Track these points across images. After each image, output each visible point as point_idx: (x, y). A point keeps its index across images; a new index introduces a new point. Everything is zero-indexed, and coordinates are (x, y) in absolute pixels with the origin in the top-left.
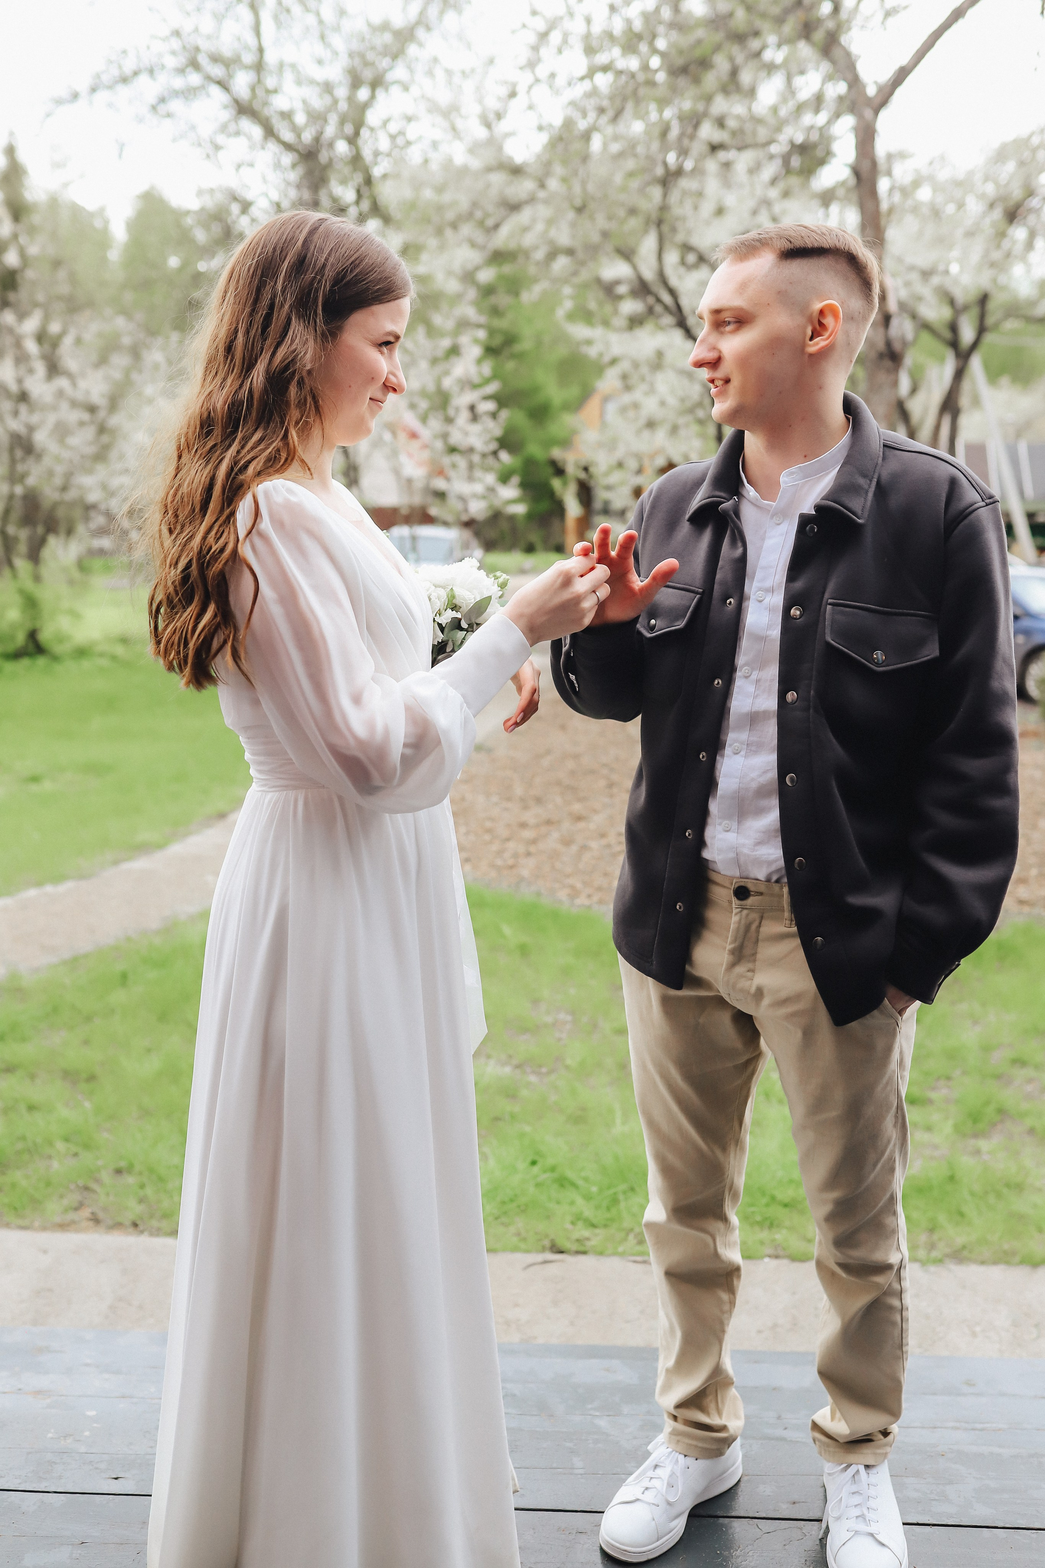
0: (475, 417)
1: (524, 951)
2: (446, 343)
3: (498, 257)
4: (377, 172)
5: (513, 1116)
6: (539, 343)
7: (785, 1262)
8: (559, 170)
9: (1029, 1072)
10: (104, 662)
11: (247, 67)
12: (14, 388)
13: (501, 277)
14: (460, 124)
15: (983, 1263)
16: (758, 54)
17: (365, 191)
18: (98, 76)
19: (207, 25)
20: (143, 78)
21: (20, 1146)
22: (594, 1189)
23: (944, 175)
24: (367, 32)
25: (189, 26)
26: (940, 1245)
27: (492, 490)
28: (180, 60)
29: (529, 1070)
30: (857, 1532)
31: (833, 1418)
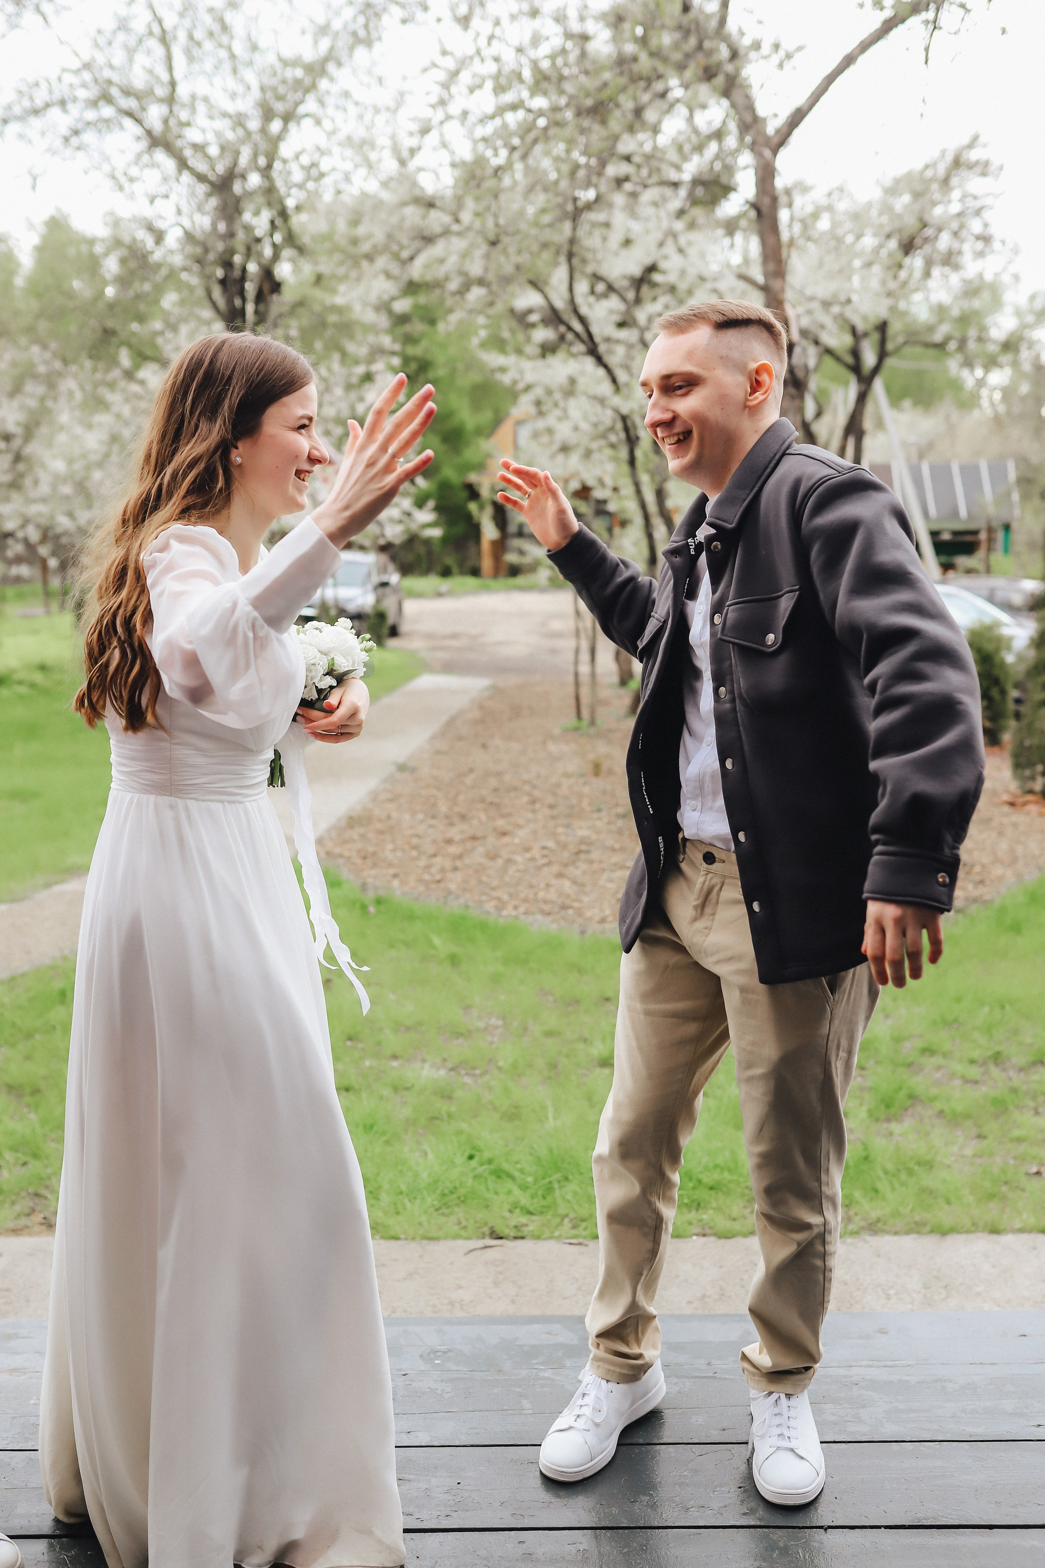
1: (454, 960)
2: (360, 370)
3: (412, 288)
4: (290, 203)
5: (450, 1116)
6: (453, 372)
7: (712, 1239)
8: (470, 204)
9: (938, 1060)
10: (23, 690)
11: (161, 100)
13: (416, 307)
14: (373, 156)
15: (896, 1233)
16: (663, 95)
17: (278, 221)
18: (9, 107)
19: (118, 57)
20: (55, 112)
22: (530, 1179)
23: (842, 206)
24: (278, 66)
25: (100, 59)
26: (857, 1219)
27: (409, 514)
28: (91, 93)
29: (463, 1072)
30: (778, 1448)
31: (760, 1353)
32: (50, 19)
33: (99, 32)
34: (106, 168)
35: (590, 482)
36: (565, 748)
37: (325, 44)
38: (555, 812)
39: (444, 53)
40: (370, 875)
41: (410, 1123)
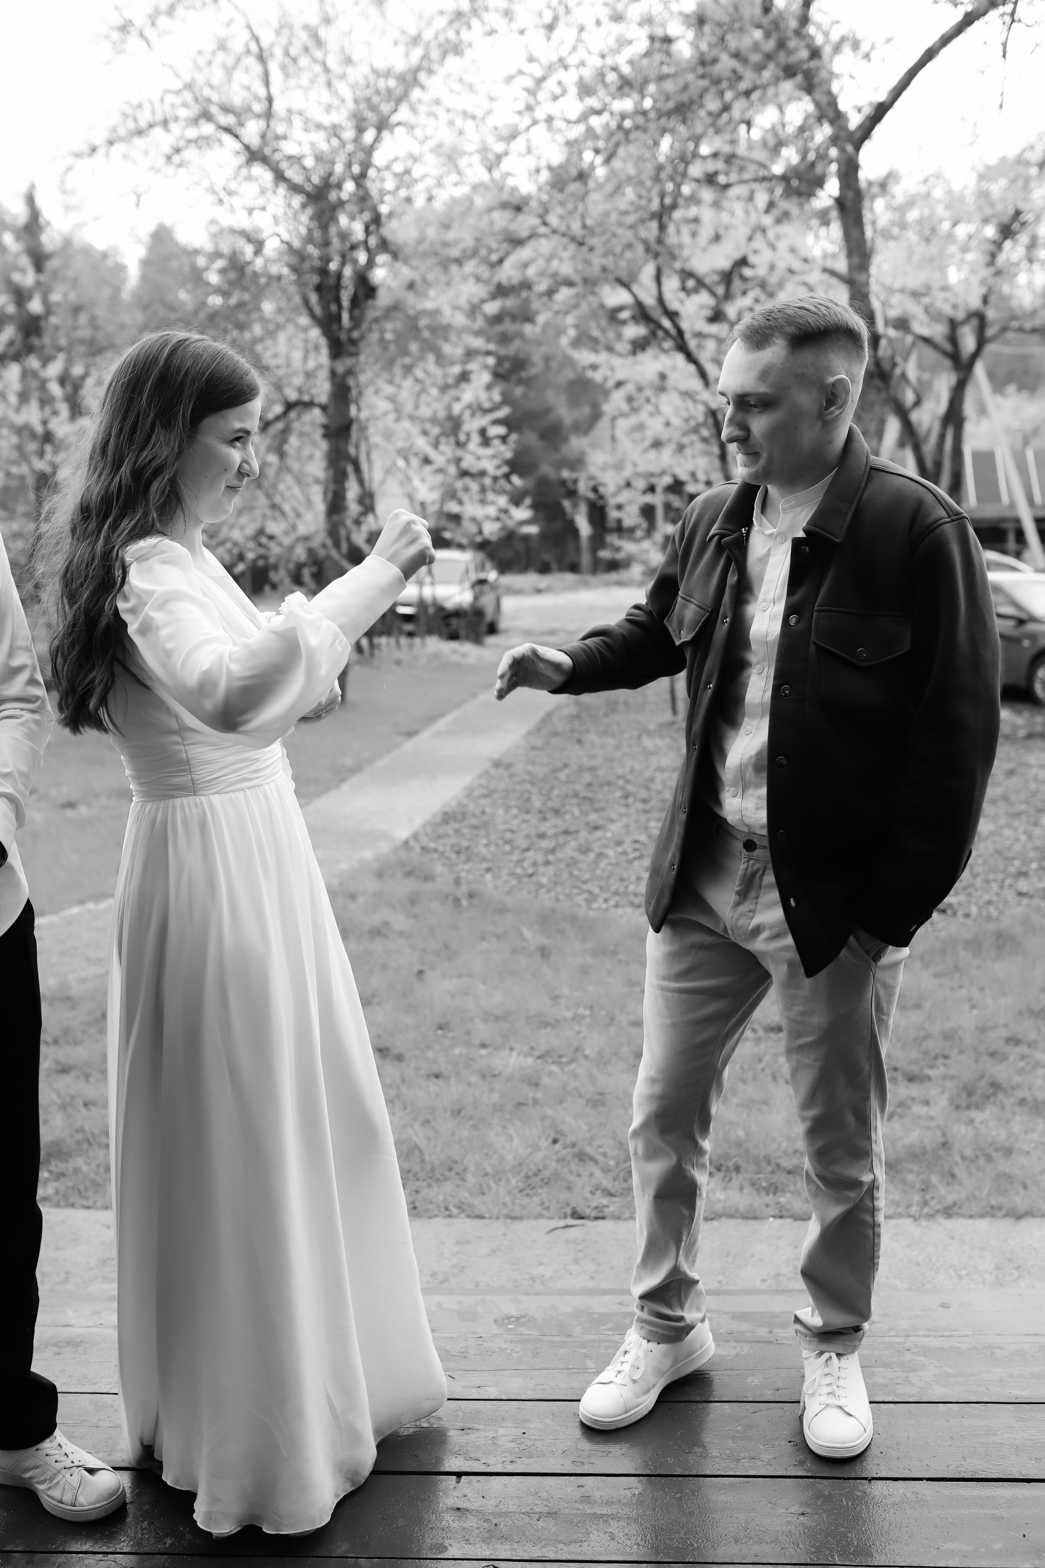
0: (486, 441)
1: (543, 952)
2: (456, 370)
3: (501, 291)
4: (384, 209)
5: (535, 1102)
6: (548, 367)
7: (789, 1221)
8: (558, 208)
9: (1023, 1049)
11: (258, 116)
12: (39, 429)
13: (506, 309)
14: (463, 163)
15: (971, 1217)
17: (372, 228)
18: (114, 130)
19: (217, 75)
20: (158, 131)
21: (79, 1136)
22: (612, 1163)
23: (938, 193)
24: (372, 78)
25: (200, 80)
26: (933, 1203)
27: (506, 512)
28: (194, 110)
29: (550, 1060)
30: (827, 1406)
31: (812, 1315)
32: (152, 44)
33: (200, 52)
34: (206, 183)
35: (683, 476)
36: (659, 742)
37: (416, 54)
38: (647, 807)
39: (531, 60)
40: (463, 869)
41: (498, 1108)
